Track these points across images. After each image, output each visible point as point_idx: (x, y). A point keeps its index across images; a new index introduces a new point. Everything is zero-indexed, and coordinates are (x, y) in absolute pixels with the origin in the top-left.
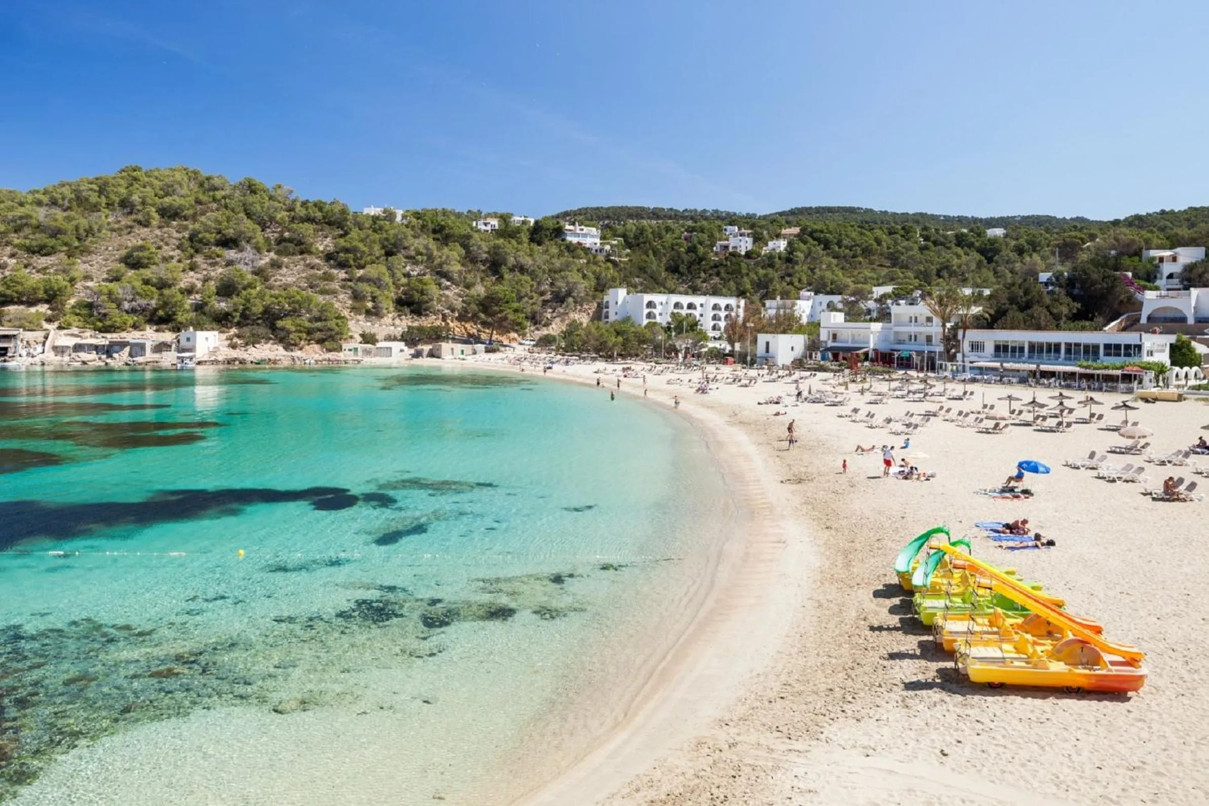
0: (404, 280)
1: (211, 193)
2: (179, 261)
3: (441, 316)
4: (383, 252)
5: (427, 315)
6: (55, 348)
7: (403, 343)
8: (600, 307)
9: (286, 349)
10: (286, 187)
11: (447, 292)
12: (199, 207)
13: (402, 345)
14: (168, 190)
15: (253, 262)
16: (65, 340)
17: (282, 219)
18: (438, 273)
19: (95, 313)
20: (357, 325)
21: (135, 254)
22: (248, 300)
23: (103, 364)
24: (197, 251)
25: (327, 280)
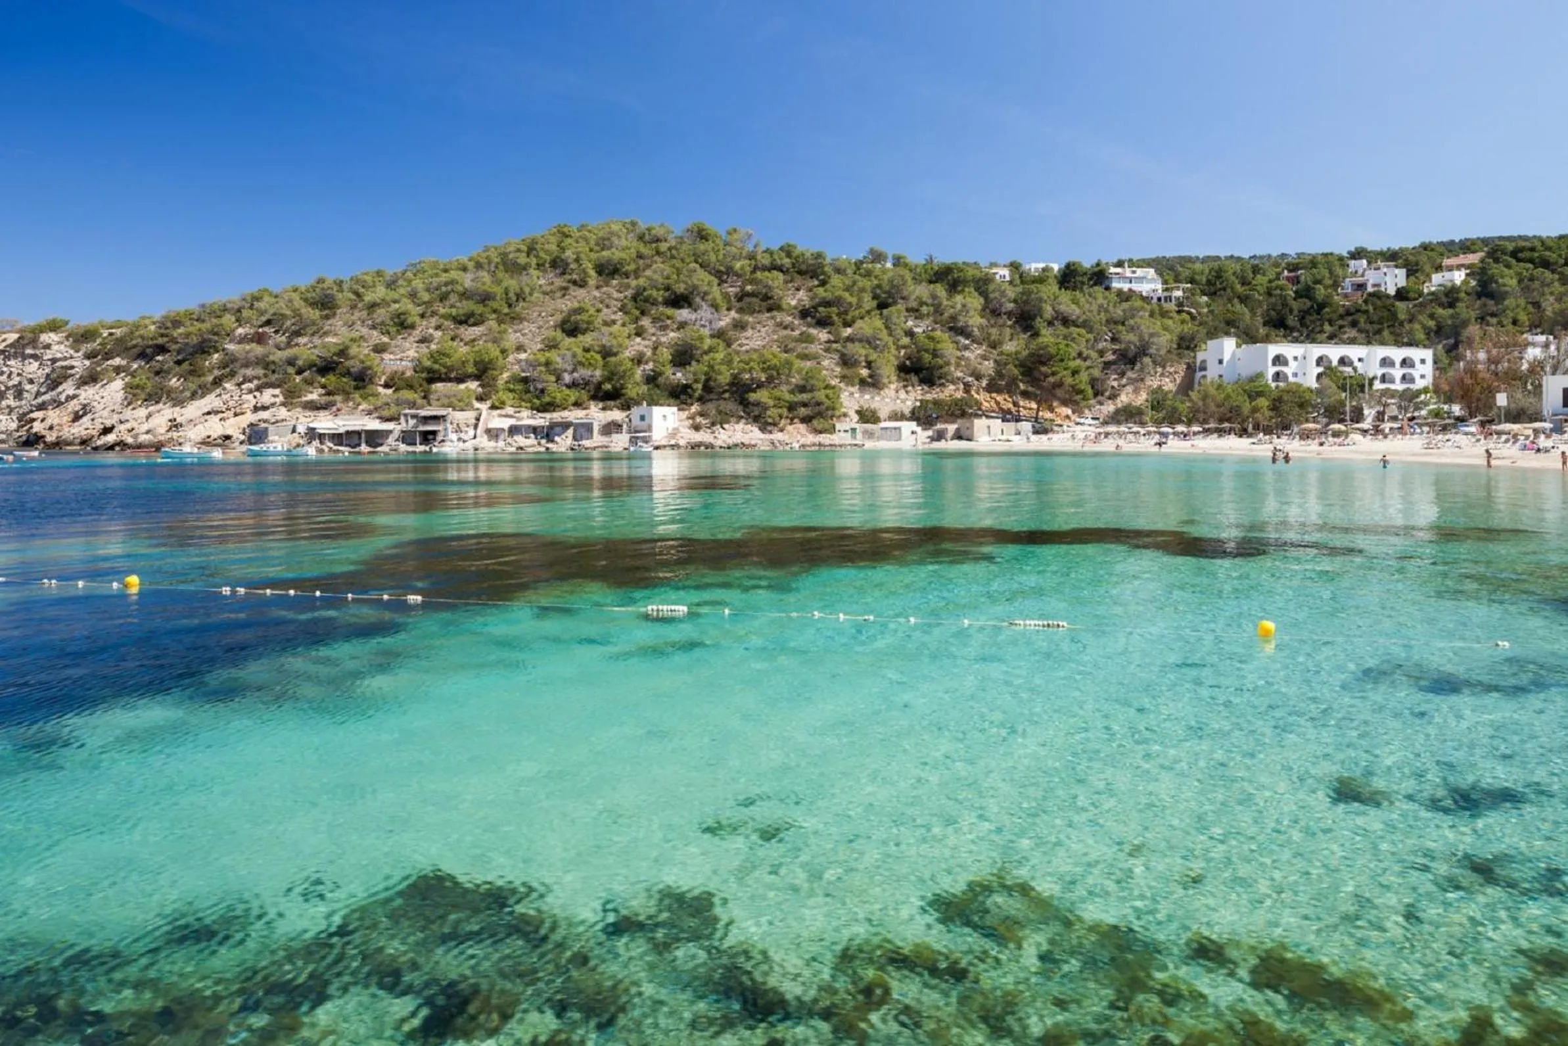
0: (906, 340)
1: (654, 245)
2: (624, 325)
3: (962, 386)
4: (875, 303)
5: (942, 385)
6: (488, 431)
7: (915, 423)
8: (1191, 369)
9: (763, 430)
10: (743, 231)
11: (967, 354)
12: (641, 262)
13: (913, 425)
14: (604, 243)
15: (711, 323)
16: (498, 421)
17: (742, 268)
18: (951, 329)
19: (532, 388)
20: (851, 399)
21: (573, 318)
22: (711, 367)
23: (543, 449)
24: (643, 313)
25: (806, 342)
